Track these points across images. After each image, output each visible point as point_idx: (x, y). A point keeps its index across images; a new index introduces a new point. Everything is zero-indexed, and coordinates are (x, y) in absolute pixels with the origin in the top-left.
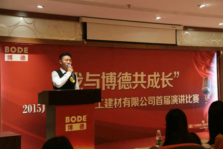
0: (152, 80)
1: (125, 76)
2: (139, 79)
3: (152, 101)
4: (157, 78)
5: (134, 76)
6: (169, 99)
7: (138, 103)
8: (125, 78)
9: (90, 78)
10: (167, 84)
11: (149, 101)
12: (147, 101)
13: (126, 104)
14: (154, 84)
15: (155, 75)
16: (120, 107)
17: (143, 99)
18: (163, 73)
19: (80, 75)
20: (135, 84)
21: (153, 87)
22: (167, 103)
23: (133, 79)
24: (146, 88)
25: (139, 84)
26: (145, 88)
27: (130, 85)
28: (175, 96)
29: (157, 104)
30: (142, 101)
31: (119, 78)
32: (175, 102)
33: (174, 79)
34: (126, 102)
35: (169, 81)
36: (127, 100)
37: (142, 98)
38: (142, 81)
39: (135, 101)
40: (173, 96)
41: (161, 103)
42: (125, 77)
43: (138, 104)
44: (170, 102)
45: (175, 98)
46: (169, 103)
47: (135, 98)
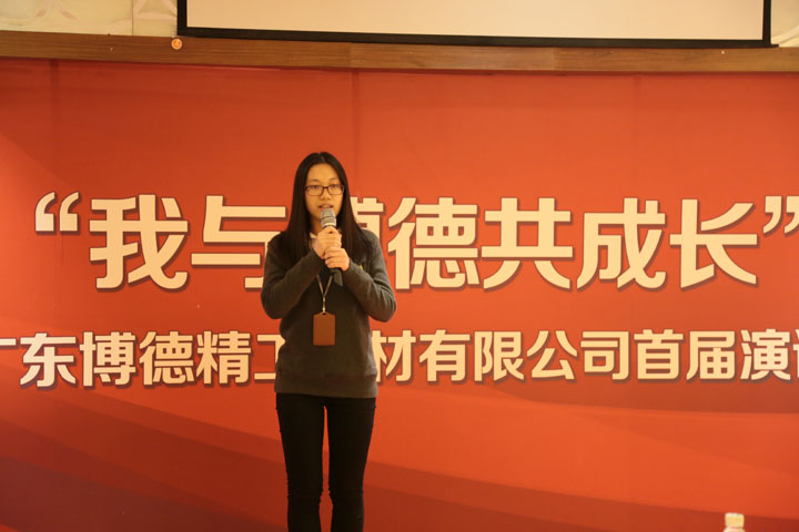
0: (613, 242)
1: (436, 216)
2: (527, 233)
3: (610, 356)
4: (643, 230)
5: (490, 216)
6: (723, 349)
7: (519, 362)
8: (438, 231)
9: (227, 223)
10: (717, 267)
11: (589, 356)
12: (574, 352)
13: (439, 363)
14: (625, 266)
15: (630, 216)
16: (399, 378)
17: (551, 341)
18: (689, 208)
19: (171, 206)
20: (498, 262)
21: (615, 280)
22: (710, 370)
23: (488, 233)
24: (573, 283)
25: (526, 263)
26: (564, 283)
27: (470, 266)
28: (771, 333)
29: (642, 375)
30: (540, 353)
31: (398, 226)
32: (771, 366)
33: (762, 237)
34: (439, 353)
35: (726, 247)
36: (444, 343)
37: (543, 336)
38: (546, 246)
39: (498, 353)
40: (756, 336)
41: (667, 371)
42: (438, 225)
43: (519, 370)
44: (730, 365)
45: (771, 344)
46: (724, 370)
47: (499, 335)
